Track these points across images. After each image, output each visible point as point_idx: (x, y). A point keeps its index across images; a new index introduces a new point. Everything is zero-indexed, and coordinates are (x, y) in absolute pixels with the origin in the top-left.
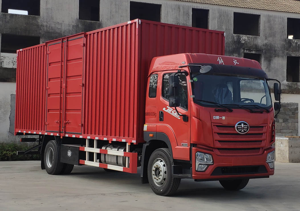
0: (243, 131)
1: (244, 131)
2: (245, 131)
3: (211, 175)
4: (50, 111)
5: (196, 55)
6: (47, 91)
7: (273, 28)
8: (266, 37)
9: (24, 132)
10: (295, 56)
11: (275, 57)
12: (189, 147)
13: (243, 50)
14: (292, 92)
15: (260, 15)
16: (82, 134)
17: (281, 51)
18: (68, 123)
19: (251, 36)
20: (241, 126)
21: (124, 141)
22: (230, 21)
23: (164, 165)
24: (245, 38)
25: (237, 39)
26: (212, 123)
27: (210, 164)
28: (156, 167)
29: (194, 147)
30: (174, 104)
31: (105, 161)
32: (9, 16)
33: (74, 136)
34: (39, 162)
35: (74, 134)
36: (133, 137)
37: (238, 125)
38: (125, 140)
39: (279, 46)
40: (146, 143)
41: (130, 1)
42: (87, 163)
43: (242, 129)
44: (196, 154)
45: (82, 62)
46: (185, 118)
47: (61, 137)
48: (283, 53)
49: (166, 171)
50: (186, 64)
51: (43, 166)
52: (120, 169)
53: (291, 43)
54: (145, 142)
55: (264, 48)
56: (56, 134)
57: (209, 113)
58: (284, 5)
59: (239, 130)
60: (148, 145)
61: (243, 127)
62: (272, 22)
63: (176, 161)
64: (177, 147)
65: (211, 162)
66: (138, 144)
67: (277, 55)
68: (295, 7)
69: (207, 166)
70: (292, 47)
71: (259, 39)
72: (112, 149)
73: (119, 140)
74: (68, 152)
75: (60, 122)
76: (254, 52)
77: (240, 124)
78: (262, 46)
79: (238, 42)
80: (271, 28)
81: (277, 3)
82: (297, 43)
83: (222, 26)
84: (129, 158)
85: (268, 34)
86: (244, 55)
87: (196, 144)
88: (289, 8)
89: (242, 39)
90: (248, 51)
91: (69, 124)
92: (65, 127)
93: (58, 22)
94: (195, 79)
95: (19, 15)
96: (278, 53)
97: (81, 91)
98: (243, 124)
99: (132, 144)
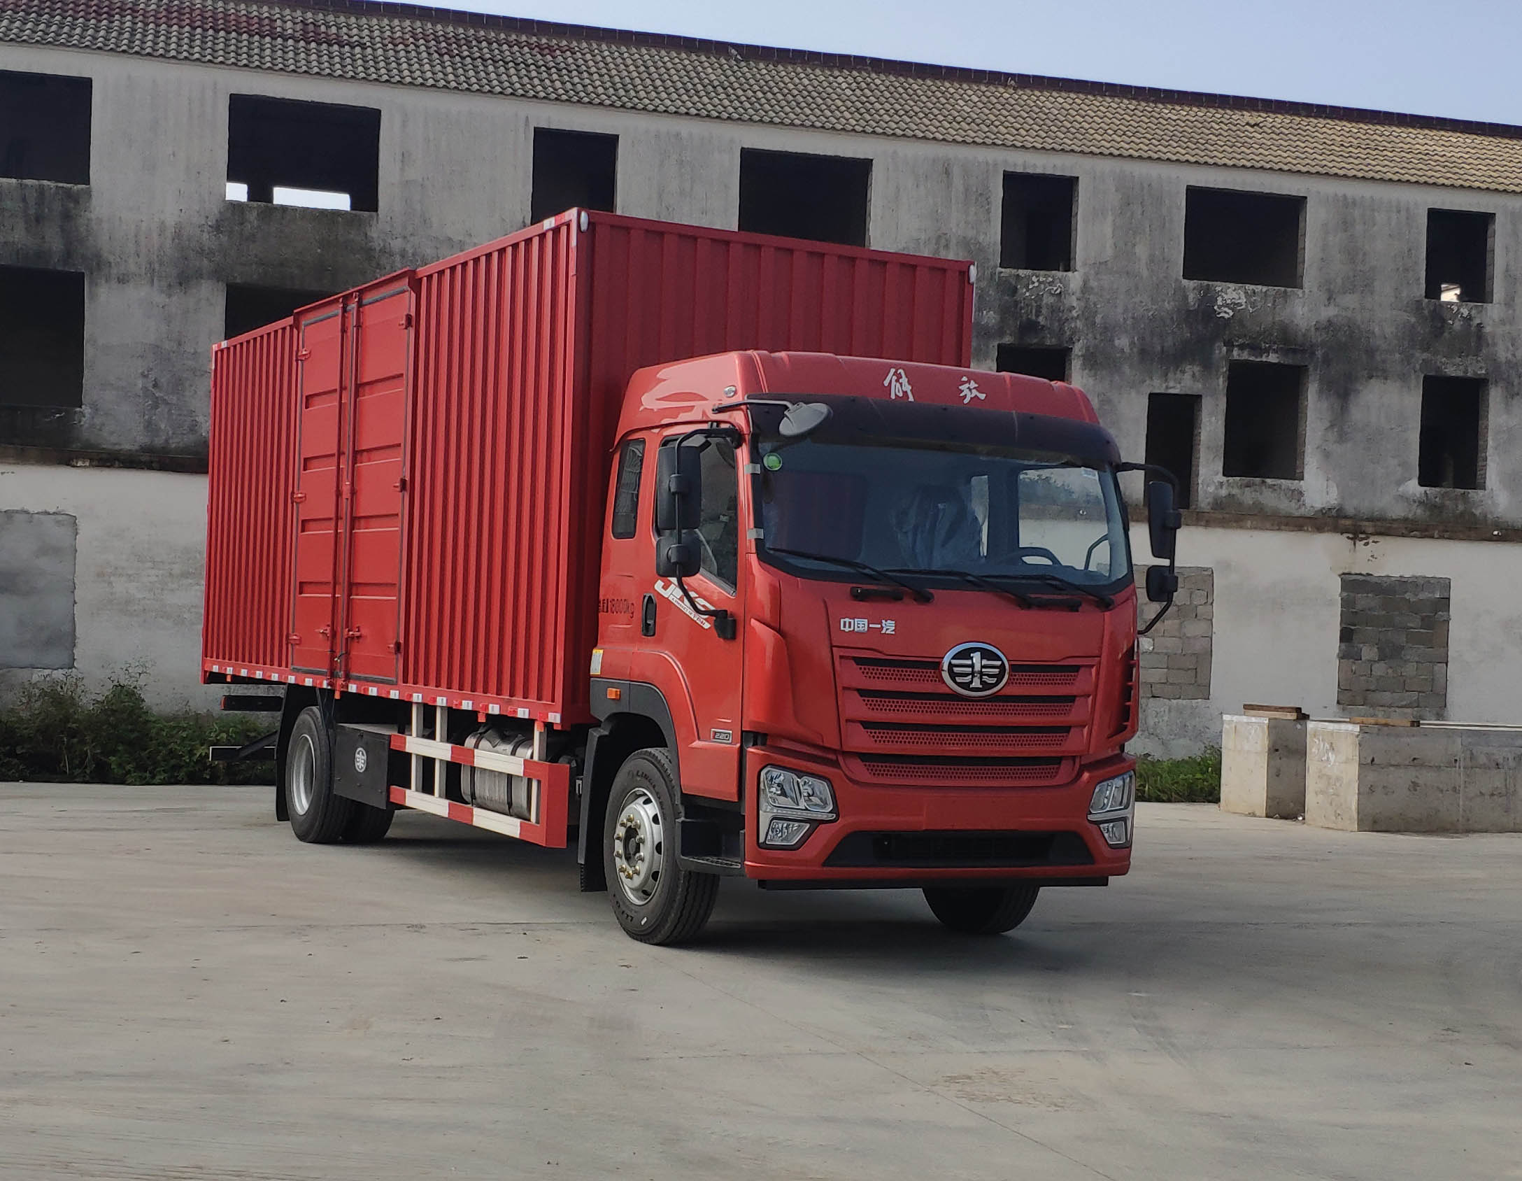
0: (976, 683)
1: (982, 682)
2: (986, 686)
3: (824, 865)
4: (306, 588)
5: (786, 360)
6: (298, 508)
7: (1365, 254)
8: (1329, 290)
9: (230, 671)
10: (1460, 374)
11: (1371, 377)
12: (738, 745)
13: (1225, 349)
14: (1426, 530)
15: (1306, 198)
16: (396, 684)
17: (1397, 356)
18: (358, 637)
19: (1265, 289)
20: (969, 662)
21: (523, 713)
22: (1167, 225)
23: (655, 819)
24: (1235, 295)
25: (1201, 301)
26: (834, 649)
27: (824, 817)
28: (629, 824)
29: (755, 744)
30: (674, 563)
31: (473, 796)
32: (255, 214)
33: (373, 691)
34: (270, 793)
35: (374, 682)
36: (553, 701)
37: (954, 658)
38: (527, 710)
39: (1389, 330)
40: (600, 726)
41: (742, 148)
42: (415, 799)
43: (973, 674)
44: (763, 773)
45: (403, 390)
46: (726, 623)
47: (337, 696)
48: (1408, 359)
49: (660, 843)
50: (739, 398)
51: (283, 810)
52: (509, 827)
53: (1444, 321)
54: (597, 724)
55: (1317, 338)
56: (321, 683)
57: (822, 605)
58: (1420, 156)
59: (959, 680)
60: (606, 733)
61: (977, 668)
62: (1359, 228)
63: (690, 802)
64: (697, 744)
65: (825, 813)
66: (568, 729)
67: (1377, 371)
68: (1470, 161)
69: (808, 826)
70: (1446, 334)
71: (1297, 301)
72: (498, 748)
73: (508, 712)
74: (357, 756)
75: (334, 634)
76: (1273, 358)
77: (965, 654)
78: (1313, 329)
79: (1206, 312)
80: (1353, 254)
81: (1390, 146)
82: (1469, 319)
83: (1134, 245)
84: (539, 782)
85: (1339, 281)
86: (1230, 370)
87: (765, 735)
88: (1438, 168)
89: (1220, 299)
90: (1246, 352)
91: (361, 640)
92: (348, 653)
93: (450, 239)
94: (772, 461)
95: (294, 209)
96: (1384, 361)
97: (399, 511)
98: (979, 653)
99: (549, 726)
